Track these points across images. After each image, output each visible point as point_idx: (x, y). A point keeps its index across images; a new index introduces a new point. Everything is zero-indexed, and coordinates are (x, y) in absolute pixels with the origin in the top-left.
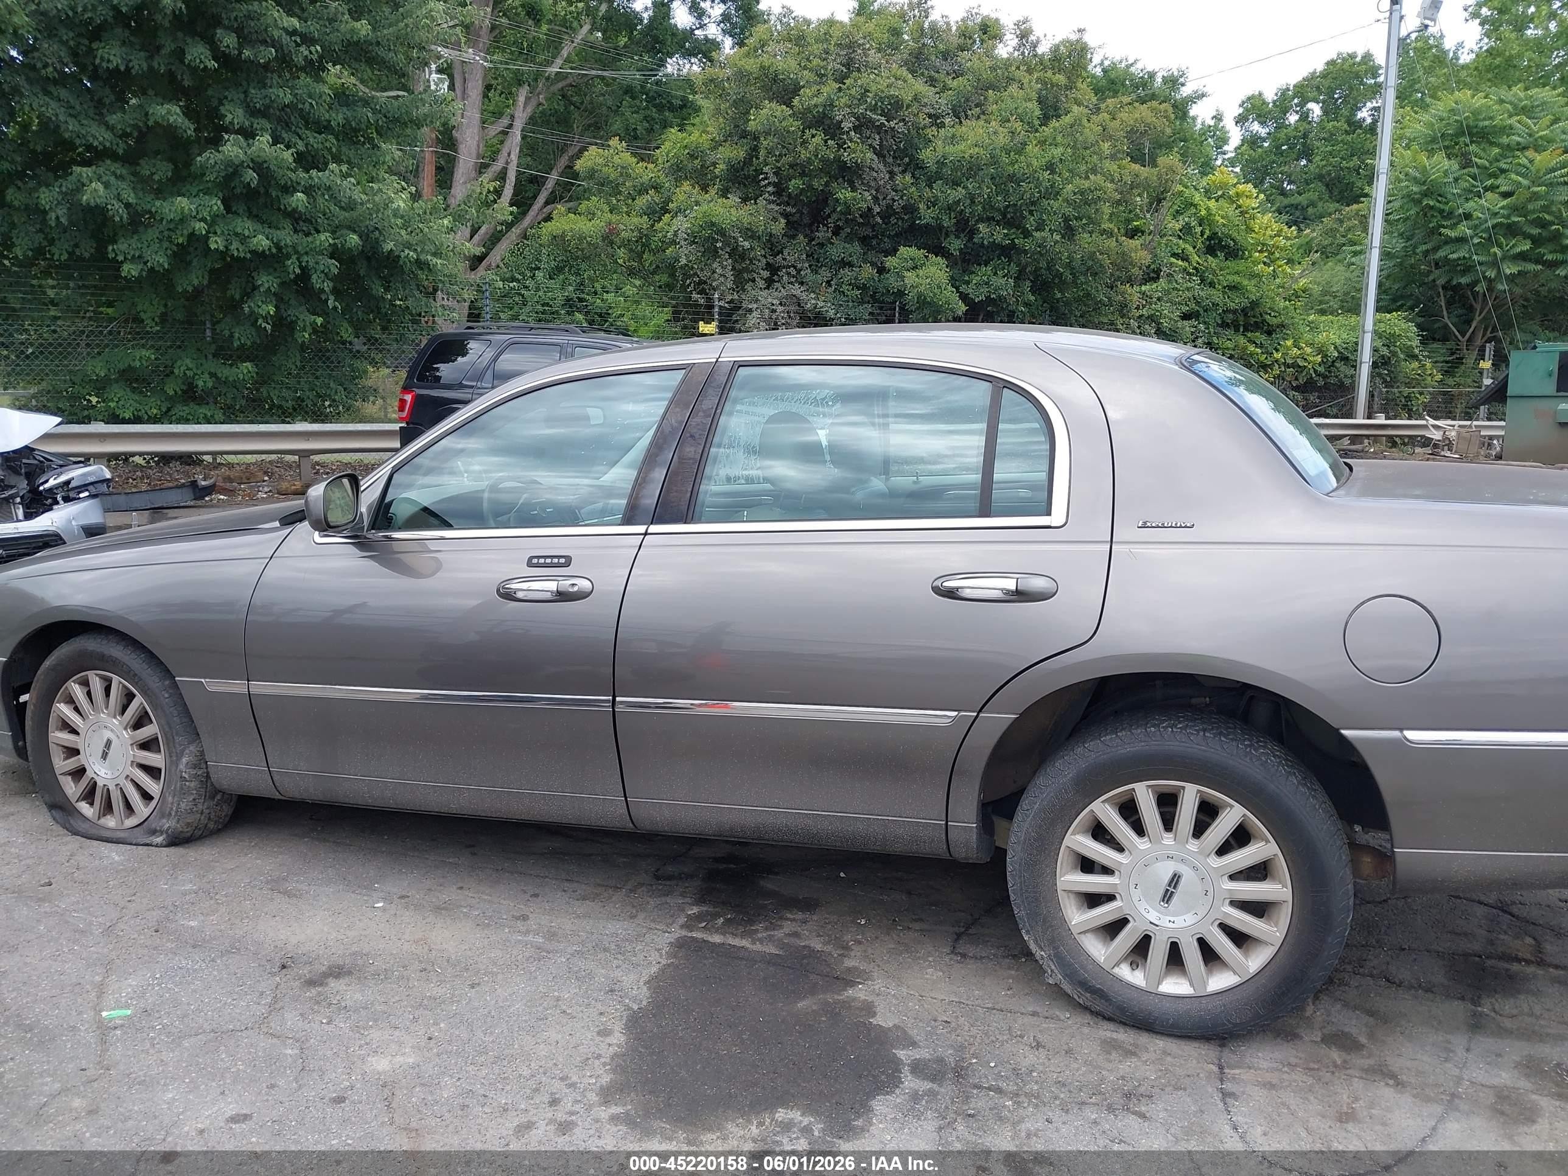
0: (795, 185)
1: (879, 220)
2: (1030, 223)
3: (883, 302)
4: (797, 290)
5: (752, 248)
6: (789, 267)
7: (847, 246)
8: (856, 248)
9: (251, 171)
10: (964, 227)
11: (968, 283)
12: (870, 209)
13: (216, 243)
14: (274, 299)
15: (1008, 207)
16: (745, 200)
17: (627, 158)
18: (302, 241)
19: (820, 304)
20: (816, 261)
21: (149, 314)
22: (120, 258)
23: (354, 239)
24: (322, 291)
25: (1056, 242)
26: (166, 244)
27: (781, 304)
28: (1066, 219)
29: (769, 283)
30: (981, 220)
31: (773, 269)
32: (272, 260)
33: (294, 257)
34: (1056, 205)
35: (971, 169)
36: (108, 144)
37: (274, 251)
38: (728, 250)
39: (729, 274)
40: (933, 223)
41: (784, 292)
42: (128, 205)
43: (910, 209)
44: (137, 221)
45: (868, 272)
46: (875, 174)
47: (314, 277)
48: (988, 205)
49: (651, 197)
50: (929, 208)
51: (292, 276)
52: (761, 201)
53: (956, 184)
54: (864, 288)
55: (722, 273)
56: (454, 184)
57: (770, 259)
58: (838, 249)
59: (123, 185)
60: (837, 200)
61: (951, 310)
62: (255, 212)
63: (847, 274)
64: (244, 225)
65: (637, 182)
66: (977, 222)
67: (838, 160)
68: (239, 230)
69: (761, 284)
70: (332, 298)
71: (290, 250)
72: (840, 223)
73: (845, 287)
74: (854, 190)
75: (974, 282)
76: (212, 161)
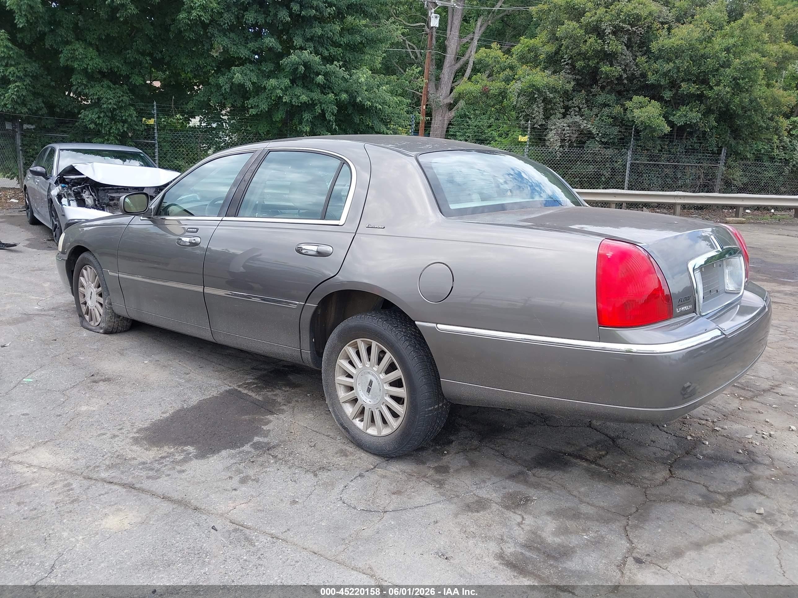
0: (579, 64)
1: (625, 81)
2: (712, 82)
3: (627, 125)
4: (578, 119)
5: (555, 98)
6: (575, 107)
7: (608, 95)
8: (613, 97)
9: (301, 66)
10: (674, 85)
11: (674, 115)
12: (621, 76)
13: (286, 99)
14: (310, 124)
15: (700, 72)
16: (554, 72)
17: (500, 53)
18: (323, 97)
19: (589, 126)
20: (590, 104)
21: (262, 131)
22: (249, 106)
23: (344, 96)
24: (330, 121)
25: (728, 92)
26: (269, 100)
27: (569, 126)
28: (735, 79)
29: (564, 115)
30: (683, 80)
31: (567, 108)
32: (309, 106)
33: (319, 105)
34: (728, 70)
35: (677, 53)
36: (247, 56)
37: (310, 102)
38: (542, 98)
39: (541, 110)
40: (655, 82)
41: (571, 120)
42: (253, 83)
43: (644, 75)
44: (259, 89)
45: (617, 109)
46: (624, 57)
47: (327, 114)
48: (688, 72)
49: (508, 72)
50: (653, 74)
51: (317, 114)
52: (562, 73)
53: (669, 60)
54: (615, 118)
55: (538, 111)
56: (444, 67)
57: (566, 103)
58: (601, 98)
59: (252, 74)
60: (602, 71)
61: (661, 130)
62: (306, 84)
63: (606, 110)
64: (298, 91)
65: (502, 65)
66: (682, 82)
67: (603, 50)
68: (296, 93)
69: (559, 116)
70: (334, 124)
71: (317, 101)
72: (604, 84)
73: (604, 118)
74: (612, 65)
75: (678, 115)
76: (286, 63)
